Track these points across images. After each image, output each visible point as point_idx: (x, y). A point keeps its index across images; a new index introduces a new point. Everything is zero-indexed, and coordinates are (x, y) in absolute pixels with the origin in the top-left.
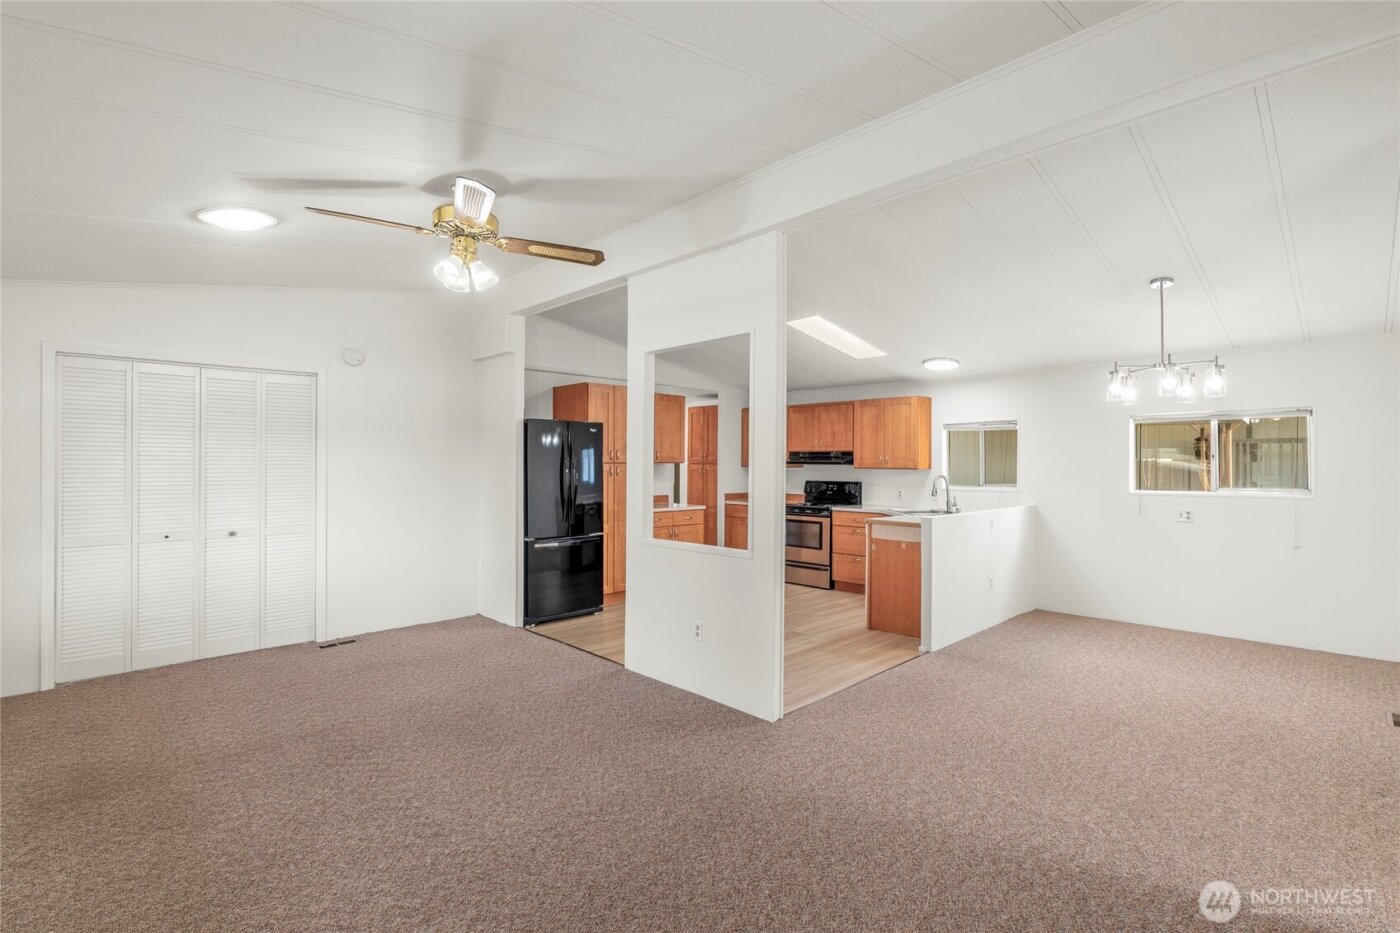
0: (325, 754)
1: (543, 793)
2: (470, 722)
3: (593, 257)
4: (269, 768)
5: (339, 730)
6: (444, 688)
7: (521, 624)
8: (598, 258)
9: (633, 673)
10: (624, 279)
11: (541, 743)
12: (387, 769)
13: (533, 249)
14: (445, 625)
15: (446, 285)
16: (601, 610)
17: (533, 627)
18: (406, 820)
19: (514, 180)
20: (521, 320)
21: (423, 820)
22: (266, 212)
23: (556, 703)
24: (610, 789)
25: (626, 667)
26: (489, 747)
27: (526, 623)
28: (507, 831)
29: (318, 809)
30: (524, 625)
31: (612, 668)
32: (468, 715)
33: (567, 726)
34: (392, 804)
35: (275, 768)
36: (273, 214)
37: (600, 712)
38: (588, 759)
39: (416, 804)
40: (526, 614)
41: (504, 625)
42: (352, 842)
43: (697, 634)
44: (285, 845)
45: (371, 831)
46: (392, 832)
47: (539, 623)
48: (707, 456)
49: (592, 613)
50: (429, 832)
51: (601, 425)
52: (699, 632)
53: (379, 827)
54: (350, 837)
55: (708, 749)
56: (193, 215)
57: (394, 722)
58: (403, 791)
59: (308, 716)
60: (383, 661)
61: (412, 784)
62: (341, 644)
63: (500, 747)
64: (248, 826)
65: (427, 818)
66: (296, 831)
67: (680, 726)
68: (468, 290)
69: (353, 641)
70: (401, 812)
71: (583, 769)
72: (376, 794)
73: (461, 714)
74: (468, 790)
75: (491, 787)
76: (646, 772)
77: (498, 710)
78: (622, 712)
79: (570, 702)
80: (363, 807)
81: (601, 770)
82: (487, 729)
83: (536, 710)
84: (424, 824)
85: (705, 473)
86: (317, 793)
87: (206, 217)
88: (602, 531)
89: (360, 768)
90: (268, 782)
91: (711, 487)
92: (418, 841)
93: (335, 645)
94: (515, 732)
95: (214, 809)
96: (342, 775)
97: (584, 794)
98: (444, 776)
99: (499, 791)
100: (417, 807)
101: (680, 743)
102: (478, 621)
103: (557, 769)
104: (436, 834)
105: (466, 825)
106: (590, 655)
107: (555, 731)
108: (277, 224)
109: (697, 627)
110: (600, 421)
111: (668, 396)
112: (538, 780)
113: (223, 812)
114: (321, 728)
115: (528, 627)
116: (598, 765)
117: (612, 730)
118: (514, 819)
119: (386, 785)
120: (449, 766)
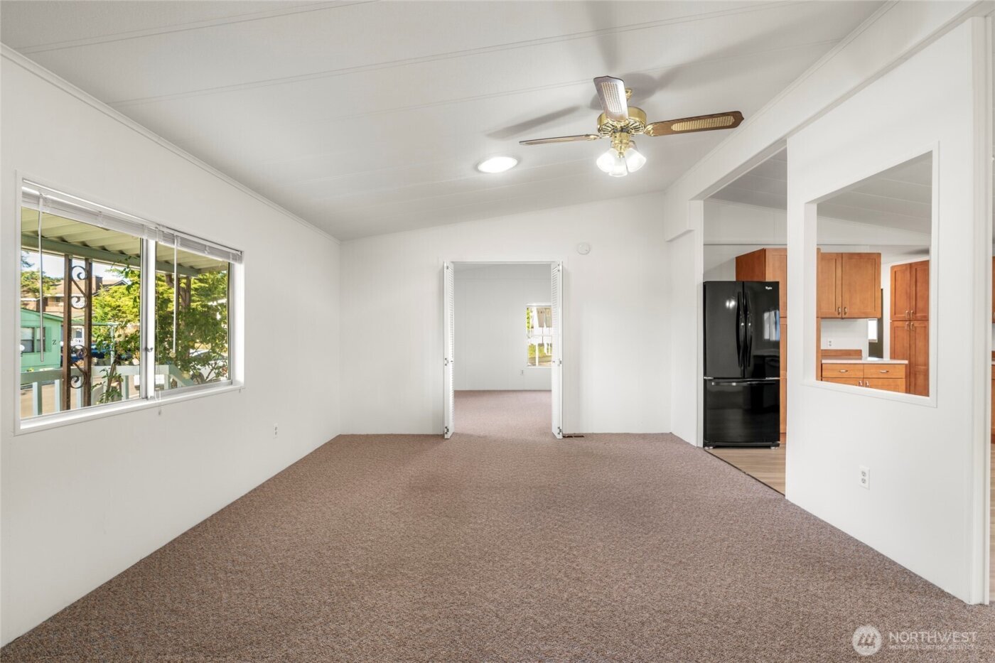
0: (537, 501)
1: (670, 580)
2: (634, 507)
3: (731, 120)
4: (507, 500)
5: (551, 489)
6: (626, 478)
7: (701, 445)
8: (736, 119)
9: (792, 504)
10: (782, 141)
11: (683, 540)
12: (568, 522)
13: (675, 127)
14: (644, 436)
15: (610, 174)
16: (778, 445)
17: (711, 449)
18: (564, 560)
19: (656, 74)
20: (700, 204)
21: (574, 565)
22: (508, 155)
23: (708, 511)
24: (732, 600)
25: (786, 498)
26: (641, 530)
27: (705, 445)
28: (628, 600)
29: (520, 533)
30: (704, 446)
31: (771, 495)
32: (635, 502)
33: (711, 533)
34: (561, 547)
35: (509, 501)
36: (513, 156)
37: (747, 529)
38: (720, 566)
39: (575, 553)
40: (705, 437)
41: (688, 443)
42: (528, 562)
43: (864, 481)
44: (494, 549)
45: (541, 559)
46: (553, 566)
47: (716, 447)
48: (915, 313)
49: (769, 447)
50: (574, 575)
51: (777, 283)
52: (866, 478)
53: (546, 559)
54: (527, 559)
55: (860, 603)
56: (476, 168)
57: (585, 493)
58: (571, 540)
59: (539, 476)
60: (594, 452)
61: (578, 537)
62: (575, 437)
63: (649, 531)
64: (482, 530)
65: (577, 565)
66: (502, 543)
67: (830, 569)
68: (626, 174)
69: (583, 436)
70: (563, 555)
71: (712, 573)
72: (554, 537)
73: (631, 500)
74: (613, 555)
75: (630, 560)
76: (776, 599)
77: (659, 505)
78: (768, 536)
79: (721, 514)
80: (543, 542)
81: (729, 580)
82: (644, 516)
83: (689, 512)
84: (574, 569)
85: (912, 331)
86: (523, 524)
87: (483, 167)
88: (779, 377)
89: (553, 516)
90: (503, 508)
91: (920, 344)
92: (565, 579)
93: (571, 437)
94: (665, 524)
95: (473, 515)
96: (541, 518)
97: (705, 595)
98: (601, 540)
99: (635, 565)
100: (574, 555)
101: (826, 585)
102: (670, 438)
103: (689, 565)
104: (578, 579)
105: (601, 581)
106: (754, 480)
107: (699, 533)
108: (517, 164)
109: (864, 474)
110: (777, 280)
111: (860, 255)
112: (669, 567)
113: (475, 517)
114: (542, 484)
115: (706, 448)
116: (728, 575)
117: (753, 548)
118: (638, 591)
119: (562, 532)
120: (607, 534)
